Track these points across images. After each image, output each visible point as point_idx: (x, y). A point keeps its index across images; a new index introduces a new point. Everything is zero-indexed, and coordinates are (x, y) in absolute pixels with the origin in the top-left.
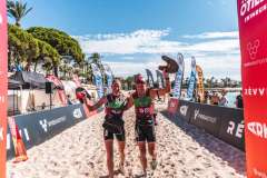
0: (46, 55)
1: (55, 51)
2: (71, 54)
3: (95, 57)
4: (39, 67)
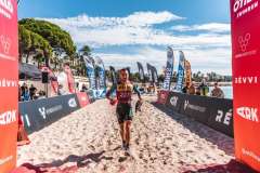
0: (37, 47)
1: (47, 43)
2: (63, 46)
3: (86, 50)
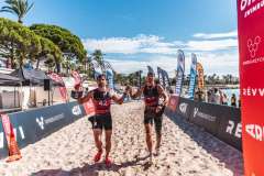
0: (48, 52)
3: (98, 54)
4: (42, 63)
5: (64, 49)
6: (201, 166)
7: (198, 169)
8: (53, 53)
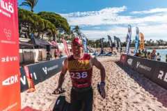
0: (48, 28)
1: (53, 25)
2: (62, 27)
3: (77, 28)
4: (45, 35)
5: (57, 26)
6: (141, 99)
7: (139, 101)
8: (51, 29)
